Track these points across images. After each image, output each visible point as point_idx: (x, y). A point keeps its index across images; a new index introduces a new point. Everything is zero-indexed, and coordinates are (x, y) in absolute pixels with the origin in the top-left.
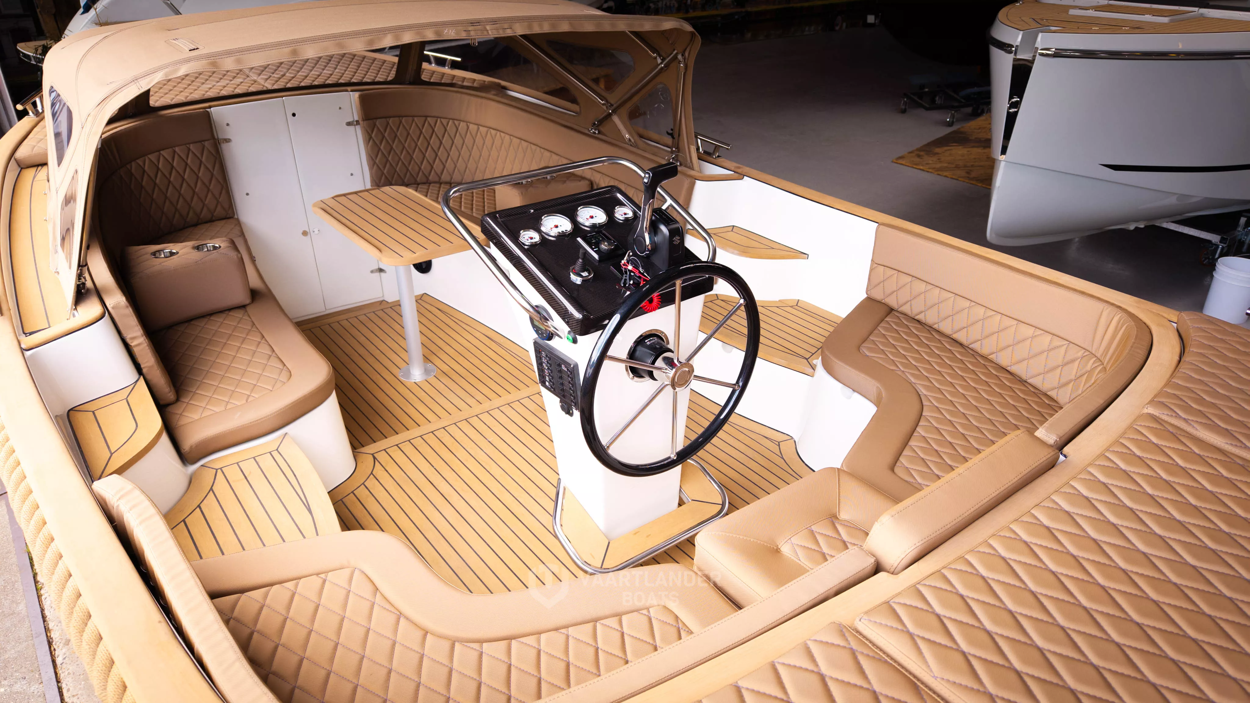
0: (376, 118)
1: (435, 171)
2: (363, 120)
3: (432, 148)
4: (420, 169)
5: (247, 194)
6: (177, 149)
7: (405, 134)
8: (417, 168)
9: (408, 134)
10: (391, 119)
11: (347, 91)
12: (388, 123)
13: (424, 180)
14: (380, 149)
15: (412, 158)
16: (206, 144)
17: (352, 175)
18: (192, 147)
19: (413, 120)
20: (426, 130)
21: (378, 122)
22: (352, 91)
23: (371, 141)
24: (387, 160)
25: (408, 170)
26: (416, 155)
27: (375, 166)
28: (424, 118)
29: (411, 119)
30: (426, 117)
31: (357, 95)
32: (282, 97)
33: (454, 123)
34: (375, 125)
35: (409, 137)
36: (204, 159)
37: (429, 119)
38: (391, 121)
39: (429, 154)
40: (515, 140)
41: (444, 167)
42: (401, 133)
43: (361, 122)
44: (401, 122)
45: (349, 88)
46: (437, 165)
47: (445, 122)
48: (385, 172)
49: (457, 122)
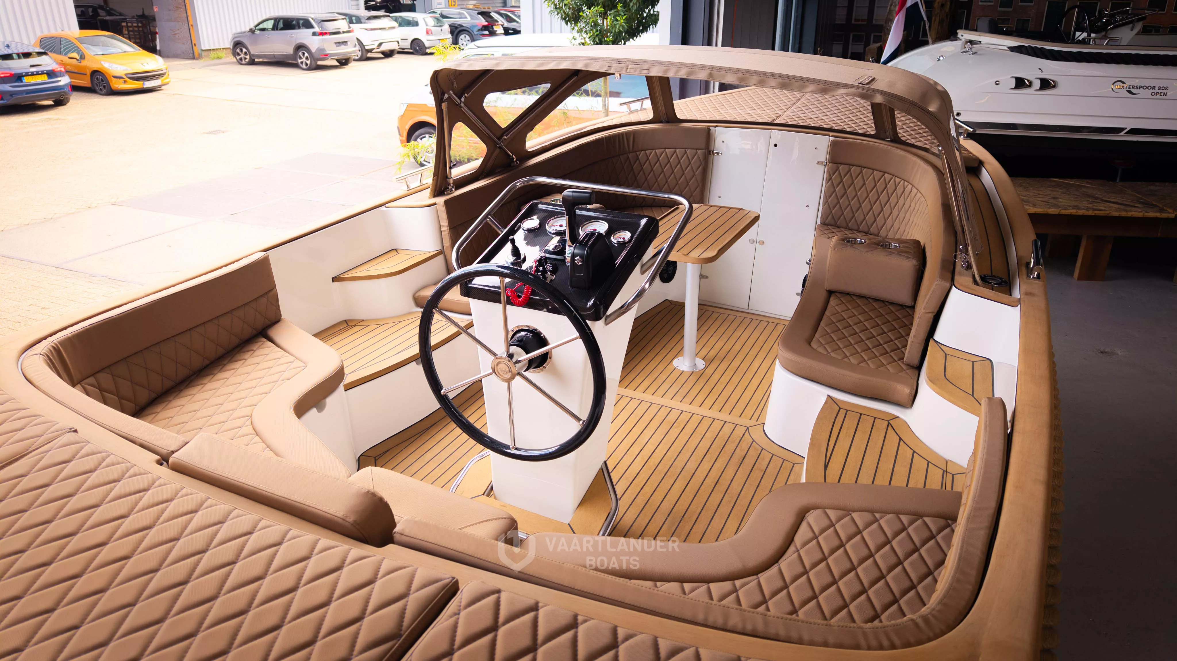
0: (841, 164)
1: (877, 224)
2: (829, 162)
3: (880, 202)
4: (865, 218)
5: (720, 197)
6: (678, 151)
7: (861, 184)
8: (862, 217)
9: (864, 184)
10: (854, 167)
11: (829, 136)
12: (849, 170)
13: (866, 230)
14: (835, 191)
15: (861, 206)
16: (699, 152)
18: (688, 151)
19: (873, 173)
20: (880, 185)
21: (841, 167)
22: (832, 136)
23: (830, 182)
24: (839, 202)
25: (854, 216)
26: (865, 205)
27: (827, 204)
28: (883, 173)
29: (871, 171)
30: (885, 173)
31: (831, 140)
32: (771, 129)
33: (904, 183)
34: (838, 169)
35: (864, 186)
36: (692, 162)
37: (886, 175)
38: (853, 169)
39: (876, 207)
41: (885, 223)
42: (858, 182)
43: (828, 164)
44: (861, 172)
45: (831, 134)
46: (880, 220)
47: (897, 180)
48: (833, 212)
49: (906, 183)
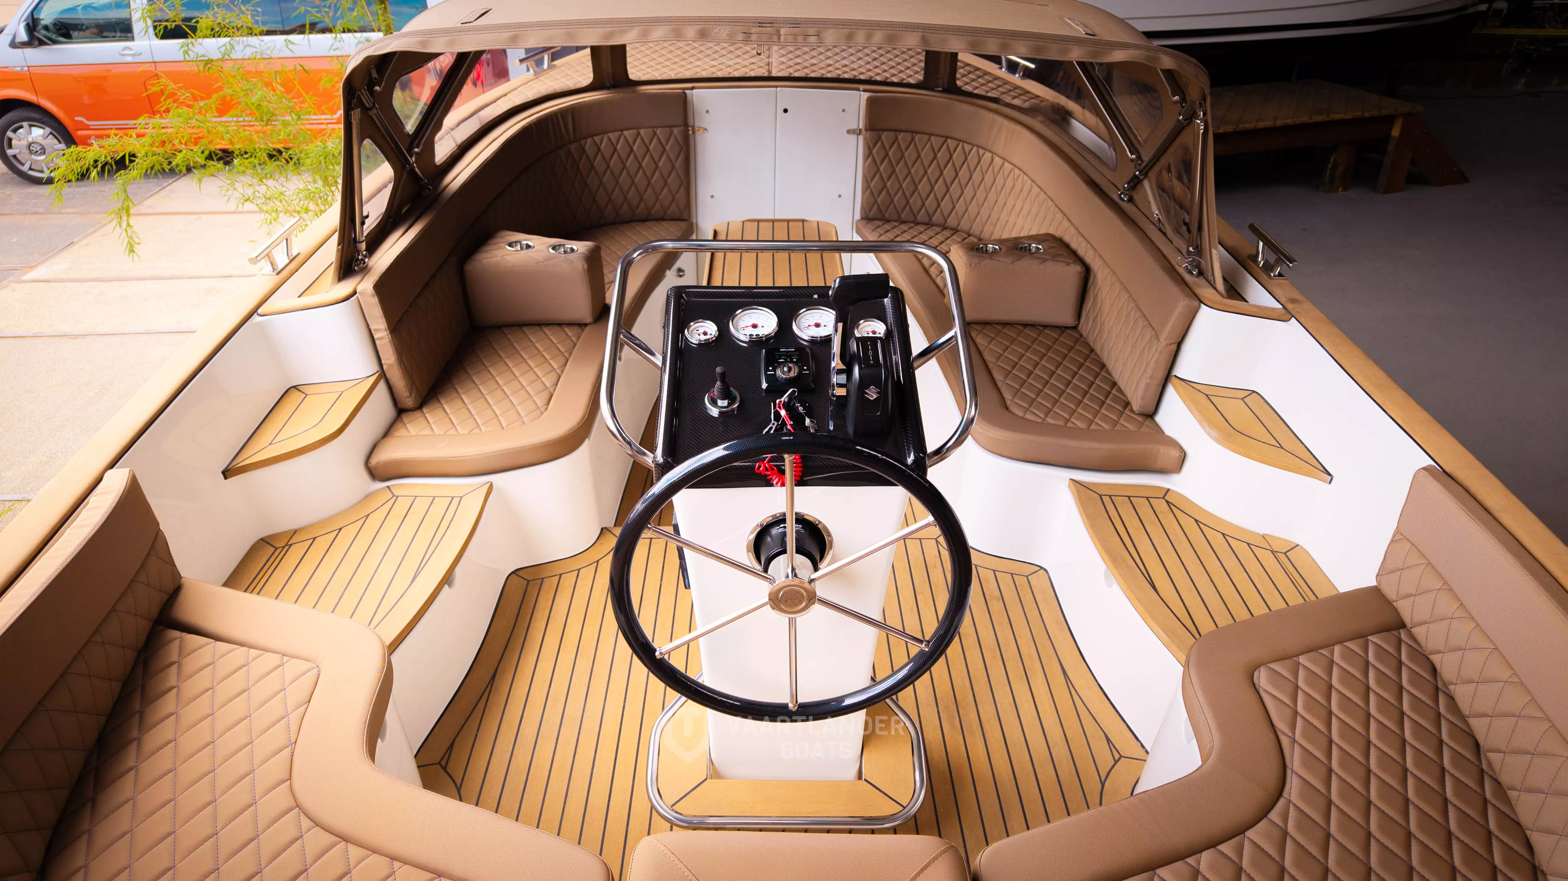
0: (884, 130)
1: (941, 211)
2: (866, 130)
3: (944, 180)
4: (924, 204)
5: (712, 197)
6: (642, 131)
7: (914, 156)
8: (920, 203)
9: (919, 156)
10: (902, 134)
11: (858, 90)
12: (896, 139)
13: (926, 220)
14: (878, 170)
15: (916, 188)
16: (676, 131)
17: (840, 196)
18: (659, 131)
19: (930, 139)
20: (942, 155)
21: (884, 136)
22: (865, 91)
23: (870, 158)
24: (885, 185)
25: (908, 202)
26: (923, 186)
27: (869, 190)
28: (944, 139)
29: (926, 137)
30: (947, 138)
31: (865, 95)
32: (776, 87)
33: (978, 151)
34: (880, 138)
35: (919, 160)
36: (668, 148)
37: (949, 141)
38: (901, 136)
39: (939, 187)
40: (1036, 189)
41: (954, 208)
42: (909, 155)
43: (864, 132)
44: (913, 139)
45: (862, 87)
46: (945, 204)
47: (967, 147)
48: (879, 200)
49: (981, 151)
